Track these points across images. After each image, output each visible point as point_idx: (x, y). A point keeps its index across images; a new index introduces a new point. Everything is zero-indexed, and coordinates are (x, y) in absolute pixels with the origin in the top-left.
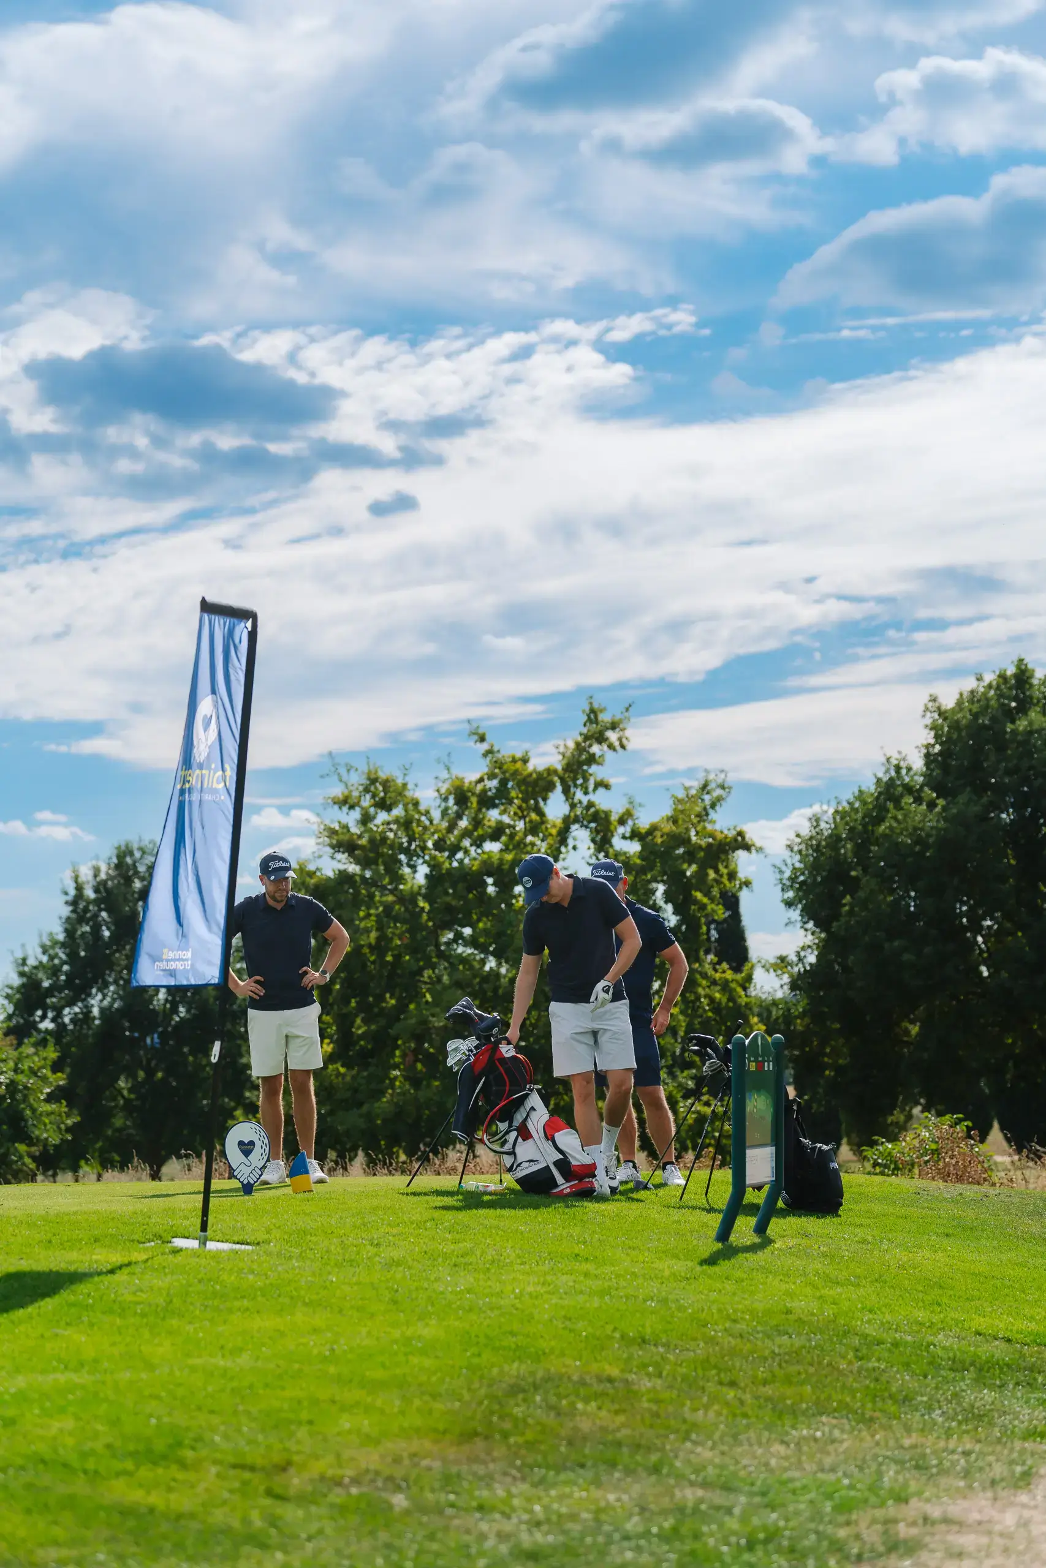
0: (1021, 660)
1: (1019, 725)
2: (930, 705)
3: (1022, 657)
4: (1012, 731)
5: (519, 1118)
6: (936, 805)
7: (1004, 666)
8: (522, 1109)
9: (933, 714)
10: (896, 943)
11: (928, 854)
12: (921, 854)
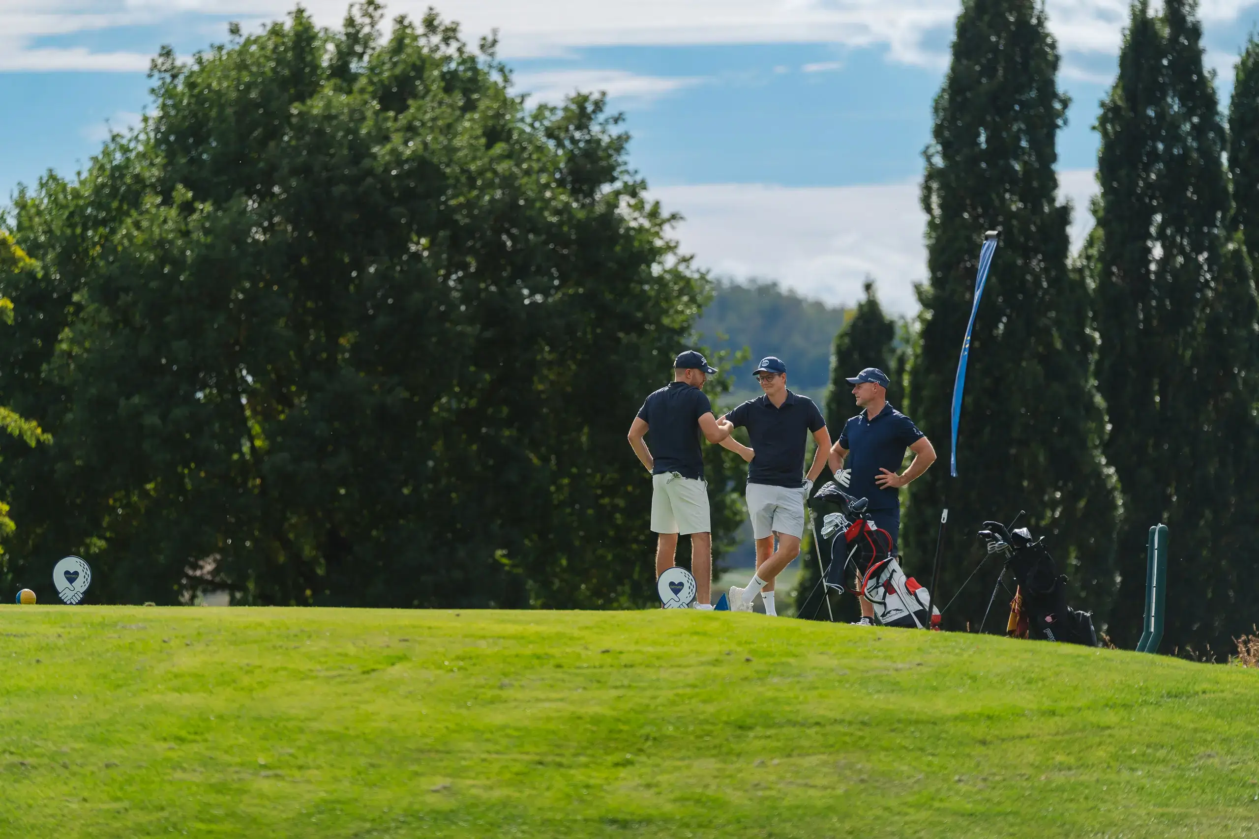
0: (300, 11)
1: (312, 107)
2: (160, 61)
3: (303, 5)
4: (301, 114)
5: (884, 577)
6: (193, 210)
7: (280, 20)
8: (886, 570)
9: (163, 75)
10: (136, 400)
11: (182, 278)
12: (173, 278)
